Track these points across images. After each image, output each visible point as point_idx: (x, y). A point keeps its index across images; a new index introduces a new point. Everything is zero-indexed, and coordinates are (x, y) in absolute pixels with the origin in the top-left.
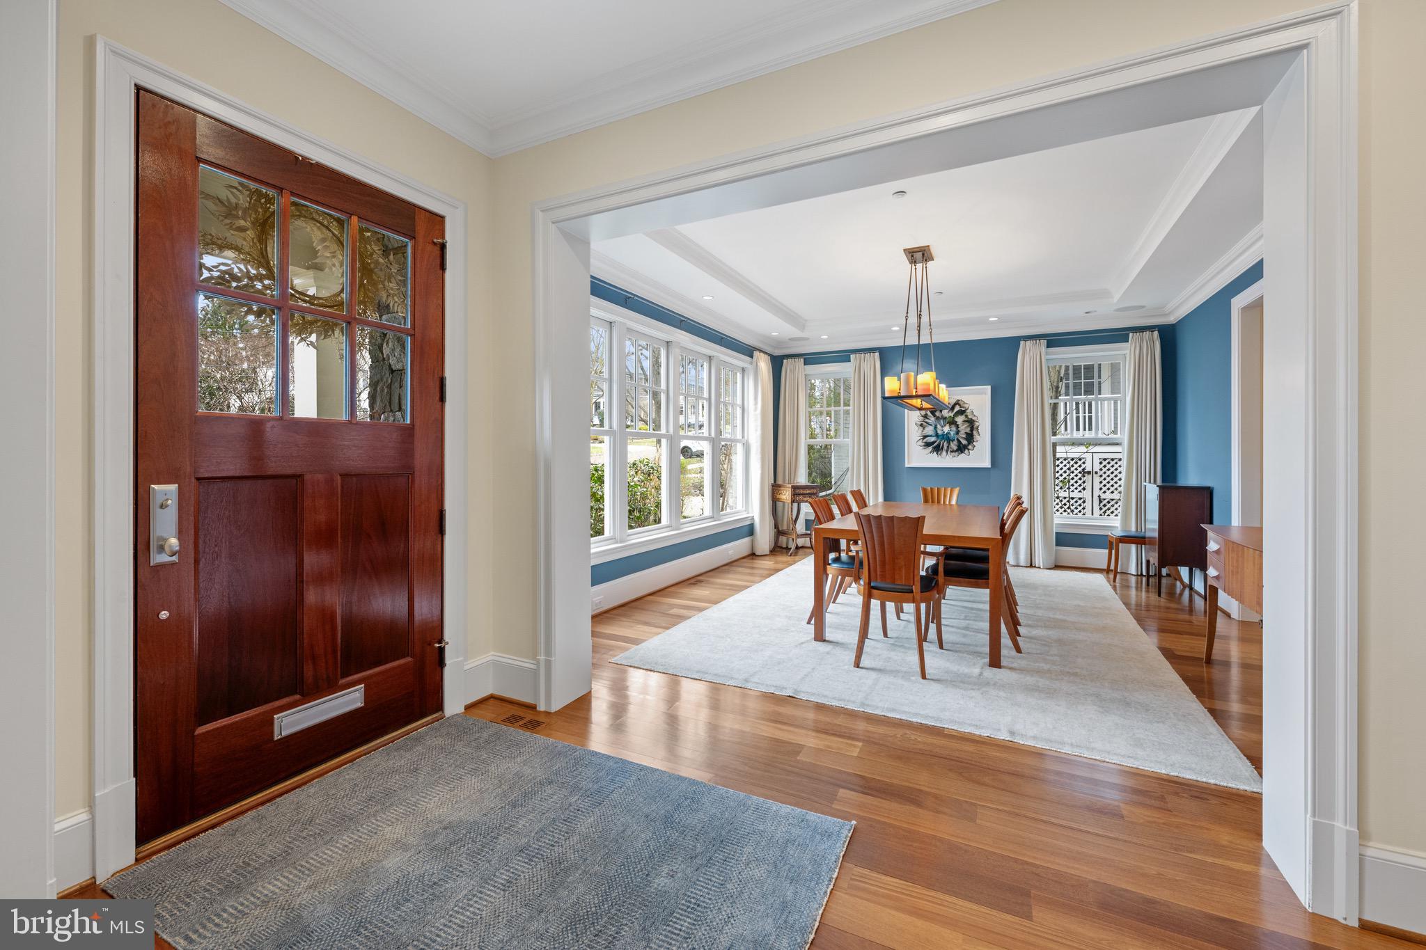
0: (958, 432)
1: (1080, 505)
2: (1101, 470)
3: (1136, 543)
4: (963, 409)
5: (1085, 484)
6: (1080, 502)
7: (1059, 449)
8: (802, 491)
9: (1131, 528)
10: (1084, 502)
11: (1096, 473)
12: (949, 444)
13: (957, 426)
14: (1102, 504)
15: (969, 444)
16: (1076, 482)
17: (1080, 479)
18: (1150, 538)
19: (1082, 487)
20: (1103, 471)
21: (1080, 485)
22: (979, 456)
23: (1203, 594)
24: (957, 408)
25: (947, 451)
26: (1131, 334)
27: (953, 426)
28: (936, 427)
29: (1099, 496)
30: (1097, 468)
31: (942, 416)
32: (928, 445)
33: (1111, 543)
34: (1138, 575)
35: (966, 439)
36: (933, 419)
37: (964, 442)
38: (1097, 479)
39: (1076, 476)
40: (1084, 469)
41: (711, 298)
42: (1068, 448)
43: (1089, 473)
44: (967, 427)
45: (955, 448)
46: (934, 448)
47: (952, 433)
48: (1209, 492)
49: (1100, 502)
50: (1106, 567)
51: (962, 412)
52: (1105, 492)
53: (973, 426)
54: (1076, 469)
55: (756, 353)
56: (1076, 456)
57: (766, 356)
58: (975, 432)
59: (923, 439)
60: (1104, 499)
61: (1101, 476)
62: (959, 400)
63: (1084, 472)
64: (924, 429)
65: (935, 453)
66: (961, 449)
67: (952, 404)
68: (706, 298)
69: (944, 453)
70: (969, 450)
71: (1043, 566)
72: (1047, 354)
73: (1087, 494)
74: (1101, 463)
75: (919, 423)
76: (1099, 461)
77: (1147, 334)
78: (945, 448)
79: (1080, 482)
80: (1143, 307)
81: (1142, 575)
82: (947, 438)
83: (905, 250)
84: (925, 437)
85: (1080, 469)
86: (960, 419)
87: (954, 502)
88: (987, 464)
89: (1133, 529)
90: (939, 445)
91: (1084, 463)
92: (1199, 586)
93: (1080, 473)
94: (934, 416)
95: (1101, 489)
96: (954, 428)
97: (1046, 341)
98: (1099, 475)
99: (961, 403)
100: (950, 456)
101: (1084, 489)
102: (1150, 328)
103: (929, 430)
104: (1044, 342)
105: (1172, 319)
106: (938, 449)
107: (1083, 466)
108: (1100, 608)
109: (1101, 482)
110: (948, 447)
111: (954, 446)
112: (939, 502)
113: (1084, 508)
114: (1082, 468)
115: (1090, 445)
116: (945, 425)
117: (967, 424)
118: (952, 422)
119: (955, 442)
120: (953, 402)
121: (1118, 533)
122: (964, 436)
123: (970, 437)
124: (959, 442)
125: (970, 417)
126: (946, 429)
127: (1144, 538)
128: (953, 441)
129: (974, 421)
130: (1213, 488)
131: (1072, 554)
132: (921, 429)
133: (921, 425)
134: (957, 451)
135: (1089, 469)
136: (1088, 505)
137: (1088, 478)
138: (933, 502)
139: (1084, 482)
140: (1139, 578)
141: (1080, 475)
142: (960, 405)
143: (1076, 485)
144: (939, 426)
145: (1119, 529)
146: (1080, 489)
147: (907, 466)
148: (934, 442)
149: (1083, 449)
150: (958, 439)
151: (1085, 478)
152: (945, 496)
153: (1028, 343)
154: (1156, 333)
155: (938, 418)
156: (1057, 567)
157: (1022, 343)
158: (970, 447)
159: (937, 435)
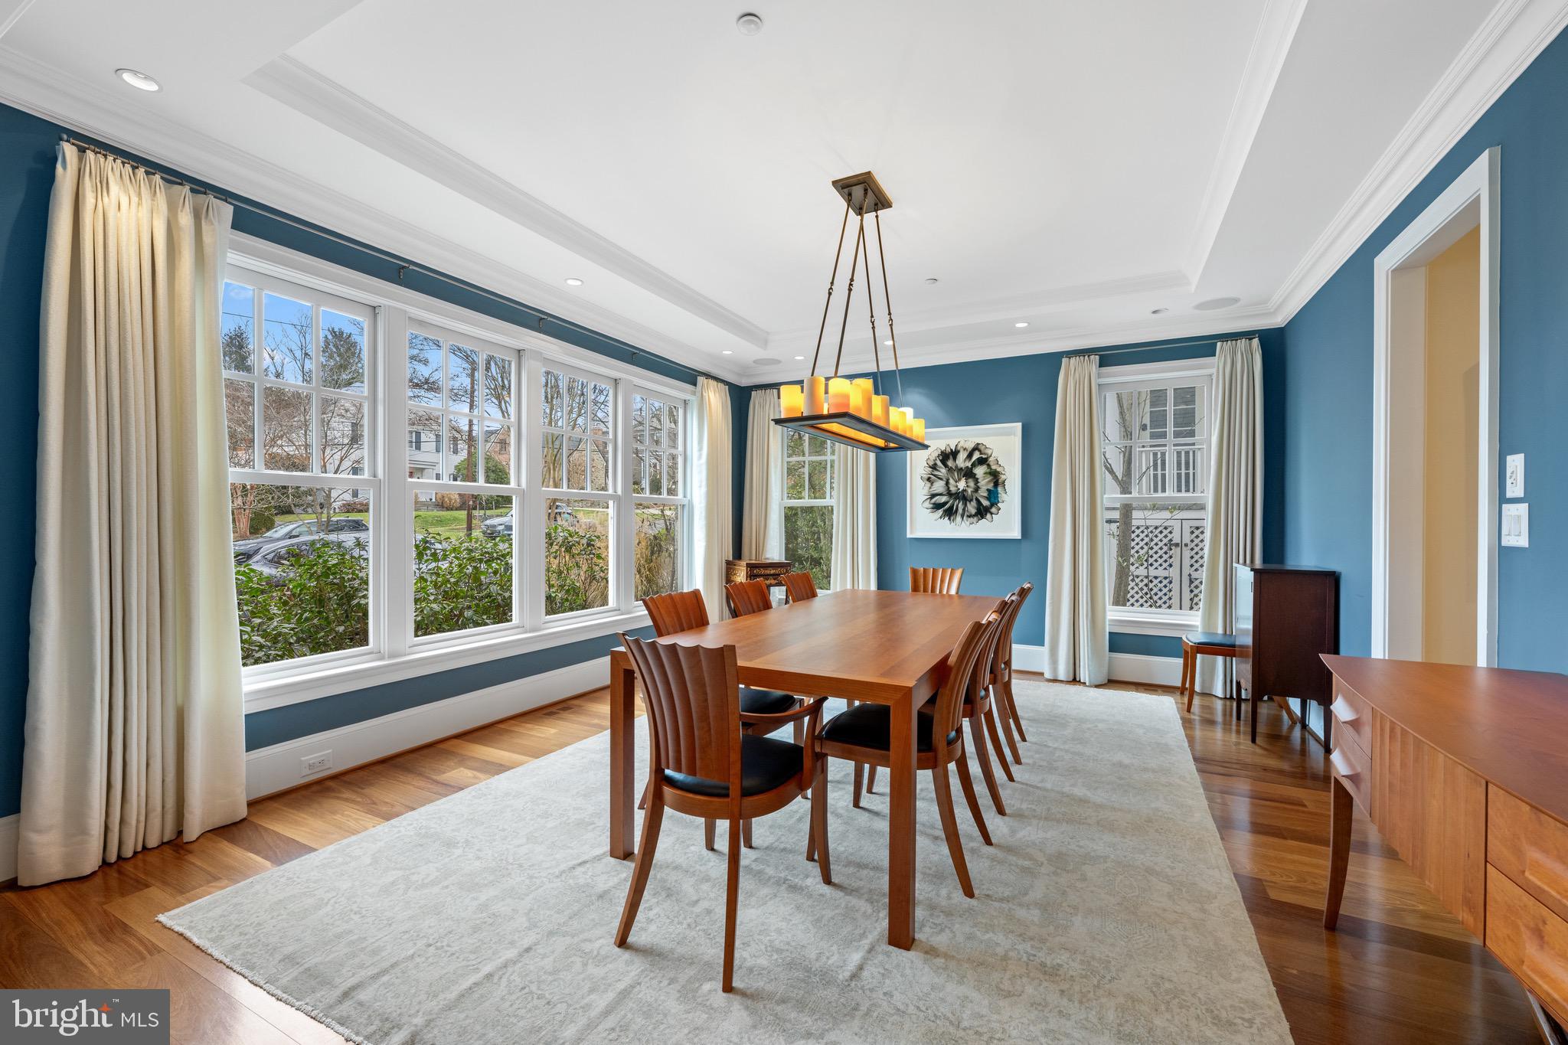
0: (977, 489)
1: (1165, 586)
2: (1192, 541)
3: (1224, 654)
4: (984, 456)
5: (1172, 560)
6: (1165, 582)
7: (1135, 514)
8: (763, 571)
9: (1217, 629)
10: (1171, 582)
11: (1186, 545)
12: (966, 505)
13: (976, 481)
14: (1193, 586)
15: (992, 505)
16: (1161, 557)
17: (1166, 553)
18: (1241, 646)
19: (1168, 563)
20: (1195, 543)
21: (1166, 561)
22: (1006, 523)
23: (1323, 738)
24: (976, 455)
25: (962, 516)
26: (1219, 344)
27: (970, 480)
28: (947, 483)
29: (1190, 575)
30: (1187, 539)
31: (957, 466)
32: (937, 506)
33: (1186, 653)
34: (1225, 698)
35: (988, 498)
36: (944, 470)
37: (985, 503)
38: (1187, 553)
39: (1161, 549)
40: (1171, 540)
41: (579, 283)
42: (1148, 513)
43: (1177, 545)
44: (989, 482)
45: (973, 511)
46: (945, 511)
47: (969, 490)
48: (1332, 580)
49: (1191, 582)
50: (1179, 684)
51: (982, 461)
52: (1196, 570)
53: (997, 480)
54: (1161, 541)
55: (701, 380)
56: (1158, 523)
57: (720, 385)
58: (1000, 489)
59: (931, 498)
60: (1196, 579)
61: (1192, 549)
62: (978, 444)
63: (1171, 544)
64: (932, 484)
65: (947, 518)
66: (982, 512)
67: (970, 449)
68: (570, 282)
69: (959, 518)
70: (992, 514)
71: (1090, 682)
72: (1099, 376)
73: (1174, 573)
74: (1192, 533)
75: (926, 476)
76: (1189, 531)
77: (1242, 343)
78: (960, 511)
79: (1165, 557)
80: (1236, 300)
81: (1231, 697)
82: (962, 496)
83: (835, 183)
84: (933, 496)
85: (1165, 541)
86: (979, 471)
87: (953, 591)
88: (1016, 533)
89: (1220, 631)
90: (951, 507)
91: (1171, 532)
92: (1316, 723)
93: (1165, 545)
94: (946, 466)
95: (1192, 566)
96: (972, 483)
97: (1097, 357)
98: (1189, 547)
99: (982, 448)
100: (967, 521)
101: (1171, 566)
102: (1248, 335)
103: (939, 487)
104: (1095, 359)
105: (1279, 320)
106: (950, 513)
107: (1170, 536)
108: (1154, 771)
109: (1192, 557)
110: (964, 510)
111: (972, 508)
112: (933, 590)
113: (1170, 591)
114: (1168, 539)
115: (1175, 508)
116: (960, 480)
117: (989, 478)
118: (969, 474)
119: (974, 503)
120: (970, 446)
121: (1196, 637)
122: (986, 494)
123: (993, 496)
124: (978, 502)
125: (994, 467)
126: (962, 485)
127: (1234, 646)
128: (971, 500)
129: (999, 473)
130: (1340, 574)
131: (1131, 664)
132: (929, 484)
133: (929, 479)
134: (976, 515)
135: (1177, 540)
136: (1175, 586)
137: (1176, 551)
138: (925, 590)
139: (1171, 557)
140: (1228, 703)
141: (1165, 548)
142: (980, 451)
143: (1160, 561)
144: (951, 481)
145: (1200, 630)
146: (1165, 565)
147: (909, 536)
148: (945, 503)
149: (1166, 514)
150: (977, 500)
151: (1171, 552)
152: (942, 581)
153: (1073, 360)
154: (1256, 342)
155: (950, 470)
156: (1112, 683)
157: (1064, 360)
158: (993, 510)
159: (949, 494)
